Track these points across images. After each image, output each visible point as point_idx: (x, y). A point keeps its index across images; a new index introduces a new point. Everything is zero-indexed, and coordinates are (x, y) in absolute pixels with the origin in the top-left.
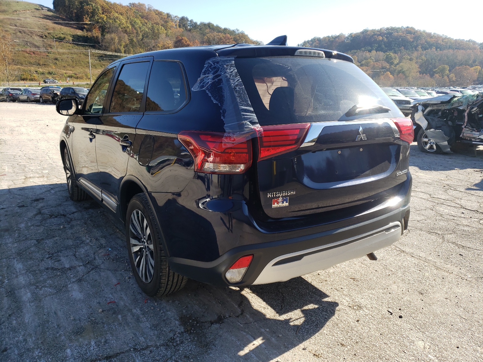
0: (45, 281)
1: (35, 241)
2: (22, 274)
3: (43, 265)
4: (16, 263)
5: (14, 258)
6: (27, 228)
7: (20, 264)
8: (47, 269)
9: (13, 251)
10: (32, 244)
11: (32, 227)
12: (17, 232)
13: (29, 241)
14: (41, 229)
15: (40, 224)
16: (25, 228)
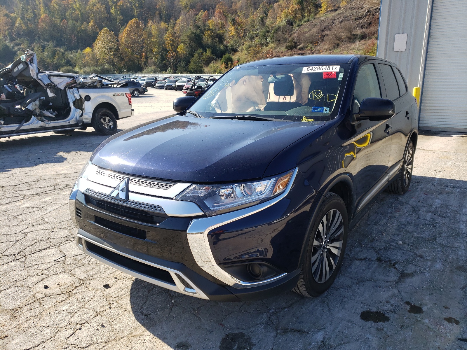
0: (450, 213)
1: (437, 241)
2: (462, 221)
3: (444, 220)
4: (464, 230)
5: (464, 234)
6: (434, 260)
7: (461, 228)
8: (444, 217)
9: (462, 240)
10: (442, 238)
11: (429, 258)
12: (449, 260)
13: (443, 243)
14: (421, 251)
15: (418, 258)
16: (437, 261)
